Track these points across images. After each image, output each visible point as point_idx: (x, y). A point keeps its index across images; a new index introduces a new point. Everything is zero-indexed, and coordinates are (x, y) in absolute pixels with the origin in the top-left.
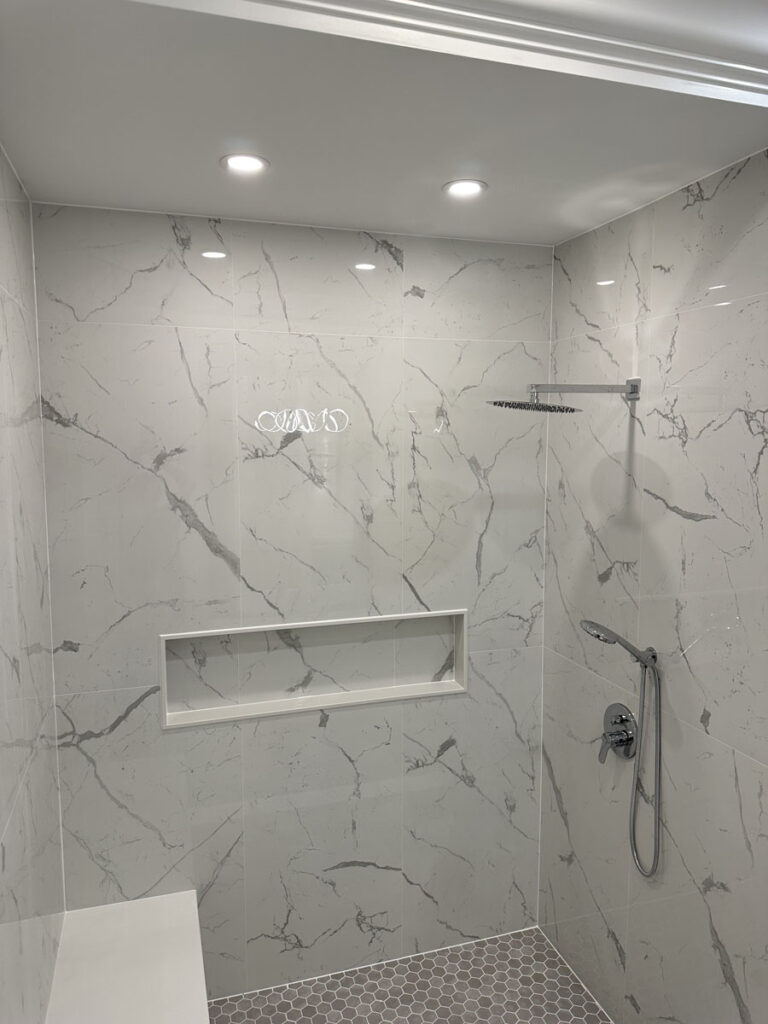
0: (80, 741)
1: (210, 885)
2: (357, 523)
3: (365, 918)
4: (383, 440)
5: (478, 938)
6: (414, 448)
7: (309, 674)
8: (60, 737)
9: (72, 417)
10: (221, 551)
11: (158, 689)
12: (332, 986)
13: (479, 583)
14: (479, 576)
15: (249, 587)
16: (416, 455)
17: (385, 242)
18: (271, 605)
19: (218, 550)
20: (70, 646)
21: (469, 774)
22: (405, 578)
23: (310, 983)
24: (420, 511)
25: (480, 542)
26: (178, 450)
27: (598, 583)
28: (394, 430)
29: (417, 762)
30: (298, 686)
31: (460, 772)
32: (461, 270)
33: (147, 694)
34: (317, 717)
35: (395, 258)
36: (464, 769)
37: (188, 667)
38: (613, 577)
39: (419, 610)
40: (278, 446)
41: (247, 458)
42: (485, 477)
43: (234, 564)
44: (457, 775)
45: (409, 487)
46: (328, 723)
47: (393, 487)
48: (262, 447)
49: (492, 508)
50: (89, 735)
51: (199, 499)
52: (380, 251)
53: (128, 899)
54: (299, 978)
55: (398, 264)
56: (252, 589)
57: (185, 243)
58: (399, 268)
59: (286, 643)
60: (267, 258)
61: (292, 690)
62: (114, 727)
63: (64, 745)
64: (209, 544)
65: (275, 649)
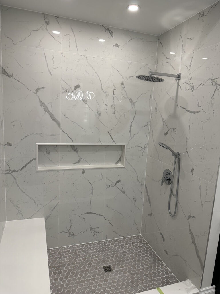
0: (11, 173)
1: (49, 217)
2: (96, 115)
3: (92, 229)
4: (105, 91)
5: (124, 236)
6: (114, 94)
7: (80, 159)
8: (6, 171)
9: (11, 74)
10: (55, 120)
11: (35, 159)
12: (82, 247)
13: (130, 136)
14: (130, 134)
15: (63, 131)
16: (114, 96)
17: (108, 29)
18: (69, 137)
19: (54, 119)
20: (9, 144)
21: (124, 190)
22: (109, 133)
23: (76, 246)
24: (114, 113)
25: (131, 124)
26: (43, 88)
27: (164, 136)
28: (108, 88)
29: (110, 186)
30: (77, 162)
31: (121, 189)
32: (130, 40)
33: (32, 160)
34: (82, 171)
35: (111, 34)
36: (122, 189)
37: (44, 154)
38: (169, 133)
39: (112, 143)
40: (73, 89)
41: (63, 92)
42: (134, 105)
43: (59, 124)
44: (120, 190)
45: (112, 106)
46: (85, 173)
47: (107, 106)
48: (68, 89)
49: (135, 115)
50: (14, 171)
51: (49, 103)
52: (106, 31)
53: (25, 219)
54: (73, 244)
55: (112, 36)
56: (64, 132)
57: (47, 23)
58: (112, 37)
59: (74, 150)
60: (72, 31)
61: (75, 163)
62: (22, 169)
63: (7, 173)
64: (51, 118)
65: (70, 151)
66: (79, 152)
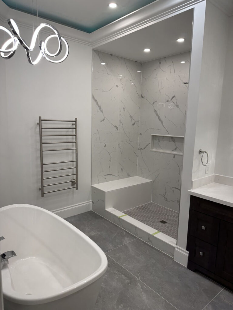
2: (184, 115)
7: (176, 148)
8: (138, 148)
9: (144, 97)
11: (150, 143)
15: (164, 127)
18: (167, 131)
19: (160, 120)
20: (141, 134)
26: (156, 101)
30: (174, 150)
37: (157, 142)
40: (171, 99)
41: (166, 102)
43: (162, 122)
46: (175, 157)
48: (168, 99)
50: (141, 149)
51: (158, 110)
53: (144, 178)
57: (160, 63)
59: (173, 141)
60: (172, 62)
62: (144, 148)
63: (139, 150)
64: (159, 118)
65: (171, 141)
66: (176, 143)
